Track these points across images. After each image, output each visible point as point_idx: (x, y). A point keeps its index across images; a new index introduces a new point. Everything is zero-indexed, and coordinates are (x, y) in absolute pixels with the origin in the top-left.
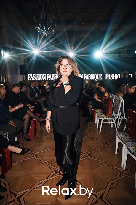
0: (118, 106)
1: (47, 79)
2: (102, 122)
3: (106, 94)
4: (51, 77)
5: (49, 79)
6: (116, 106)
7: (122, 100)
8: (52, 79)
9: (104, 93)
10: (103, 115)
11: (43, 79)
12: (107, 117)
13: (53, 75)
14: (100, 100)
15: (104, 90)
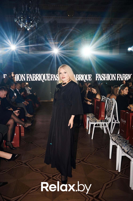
0: (111, 109)
1: (27, 80)
2: (94, 127)
6: (109, 108)
7: (115, 102)
10: (95, 119)
11: (23, 80)
12: (100, 121)
13: (34, 75)
14: (91, 103)
15: (96, 91)
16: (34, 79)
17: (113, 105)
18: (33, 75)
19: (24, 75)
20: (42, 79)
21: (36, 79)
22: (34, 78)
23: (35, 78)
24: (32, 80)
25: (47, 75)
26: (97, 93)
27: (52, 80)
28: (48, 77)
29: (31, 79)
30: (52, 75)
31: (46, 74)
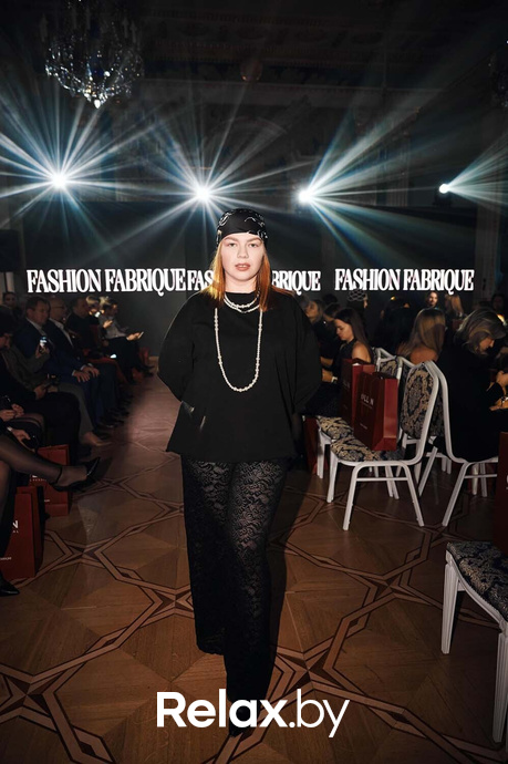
0: (422, 406)
1: (108, 289)
2: (355, 479)
3: (360, 352)
4: (122, 282)
5: (116, 290)
6: (413, 402)
8: (129, 289)
9: (350, 346)
10: (357, 445)
12: (377, 454)
13: (131, 273)
15: (351, 332)
16: (132, 286)
18: (127, 271)
19: (98, 271)
20: (158, 287)
21: (137, 288)
22: (131, 283)
23: (134, 282)
24: (123, 290)
25: (175, 271)
26: (355, 340)
27: (190, 288)
28: (178, 280)
29: (119, 285)
30: (190, 272)
31: (172, 270)
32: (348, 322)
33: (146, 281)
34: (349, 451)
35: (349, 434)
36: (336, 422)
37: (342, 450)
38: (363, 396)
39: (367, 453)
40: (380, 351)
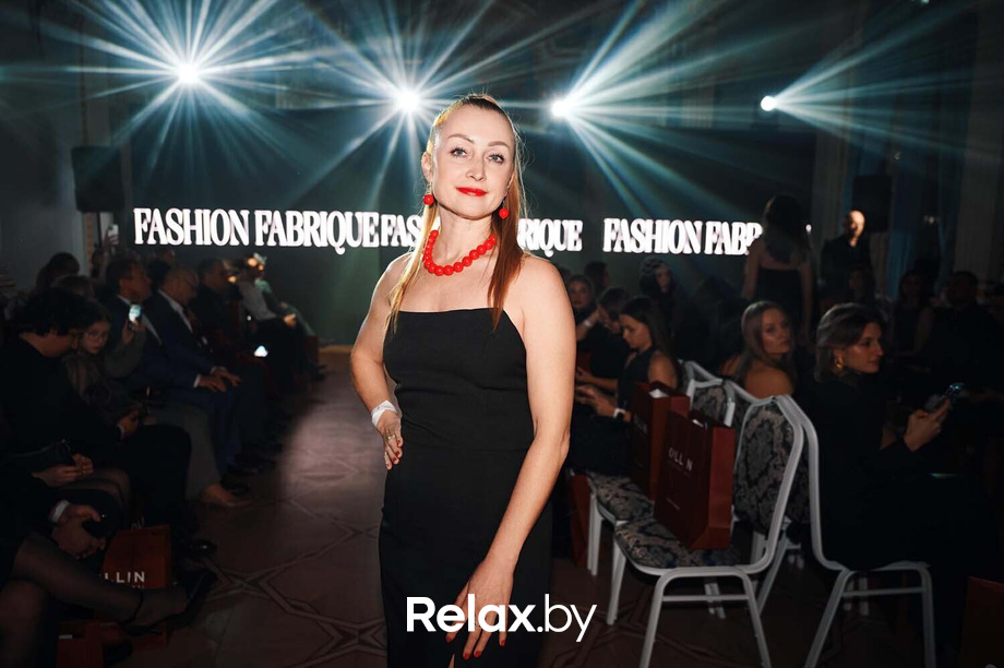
3: (660, 370)
4: (280, 231)
5: (271, 243)
7: (804, 431)
8: (290, 242)
11: (234, 242)
13: (295, 218)
14: (617, 411)
15: (647, 336)
16: (296, 238)
17: (788, 447)
18: (290, 214)
19: (245, 213)
20: (336, 239)
21: (304, 240)
22: (296, 233)
23: (300, 232)
24: (283, 243)
25: (362, 217)
26: (653, 349)
27: (385, 243)
28: (366, 230)
29: (276, 236)
30: (385, 218)
31: (359, 215)
32: (642, 319)
33: (318, 230)
34: (648, 547)
35: (646, 510)
36: (623, 487)
37: (637, 545)
38: (672, 453)
39: (680, 552)
40: (693, 366)
